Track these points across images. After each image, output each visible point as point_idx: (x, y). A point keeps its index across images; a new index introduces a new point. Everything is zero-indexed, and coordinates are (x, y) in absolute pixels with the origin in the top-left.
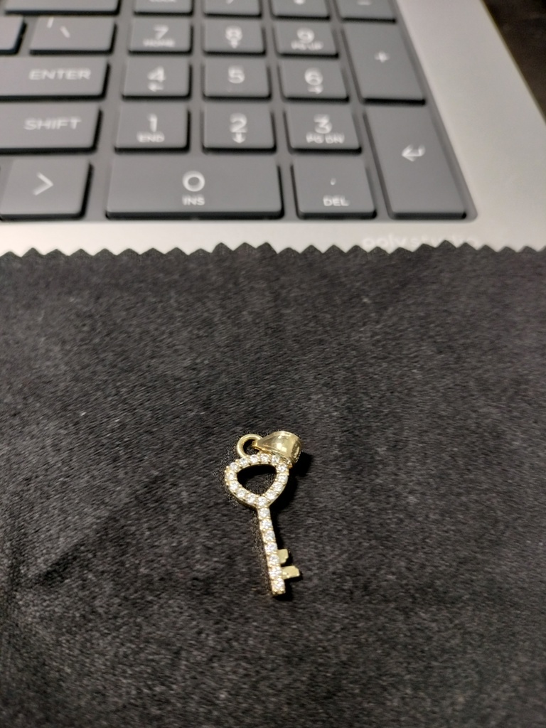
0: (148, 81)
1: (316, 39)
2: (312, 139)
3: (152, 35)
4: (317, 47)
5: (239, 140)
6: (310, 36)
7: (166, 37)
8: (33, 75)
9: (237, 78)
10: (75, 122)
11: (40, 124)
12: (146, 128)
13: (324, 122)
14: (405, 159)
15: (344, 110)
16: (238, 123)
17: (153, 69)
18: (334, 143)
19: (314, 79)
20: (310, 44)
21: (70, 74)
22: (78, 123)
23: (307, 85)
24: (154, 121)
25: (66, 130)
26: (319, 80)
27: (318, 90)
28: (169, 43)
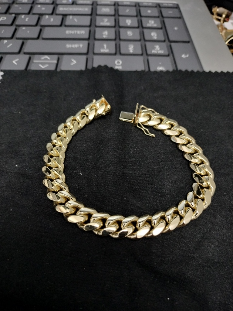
0: (103, 35)
1: (155, 23)
2: (154, 52)
3: (103, 21)
4: (155, 25)
5: (131, 51)
6: (153, 22)
7: (107, 22)
8: (67, 32)
9: (130, 34)
11: (71, 46)
12: (103, 48)
13: (157, 47)
14: (183, 58)
15: (164, 44)
16: (131, 47)
17: (104, 31)
18: (160, 53)
19: (154, 35)
20: (153, 24)
21: (78, 32)
22: (82, 46)
23: (152, 37)
24: (105, 46)
25: (78, 48)
26: (156, 35)
27: (155, 38)
28: (108, 24)
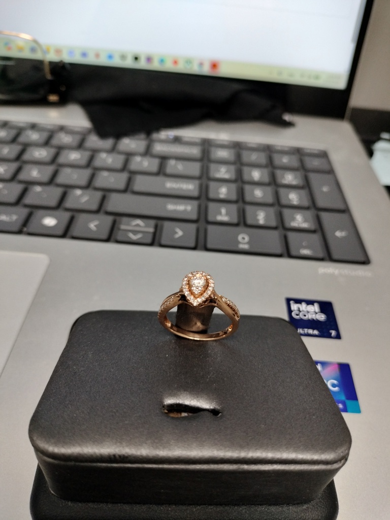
0: (219, 193)
2: (294, 224)
3: (219, 171)
4: (294, 183)
5: (261, 223)
6: (290, 178)
7: (225, 172)
8: (168, 185)
9: (259, 195)
10: (189, 208)
11: (174, 207)
12: (220, 213)
13: (299, 217)
14: (337, 237)
15: (308, 213)
16: (261, 215)
17: (221, 187)
18: (303, 227)
19: (293, 198)
20: (291, 181)
21: (185, 187)
23: (289, 200)
24: (223, 211)
25: (185, 211)
26: (296, 198)
27: (295, 202)
28: (227, 176)
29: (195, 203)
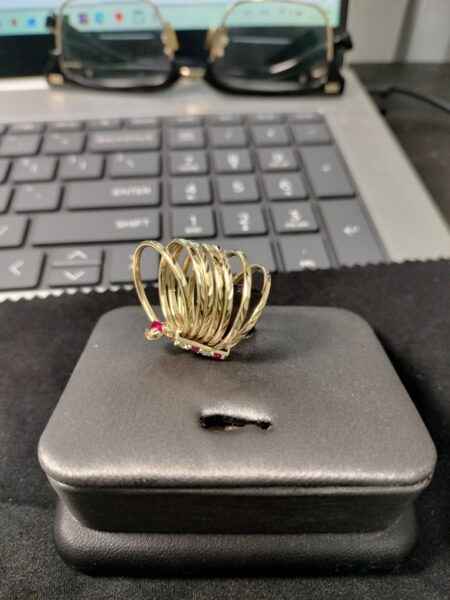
0: (185, 194)
1: (285, 159)
2: (290, 225)
3: (184, 162)
4: (285, 165)
5: (245, 228)
6: (281, 157)
7: (192, 164)
8: (115, 192)
9: (239, 189)
11: (126, 224)
12: (189, 224)
13: (295, 214)
15: (306, 206)
16: (243, 218)
18: (302, 227)
19: (286, 187)
20: (281, 163)
21: (139, 191)
22: (149, 223)
23: (281, 190)
24: (194, 220)
25: (141, 227)
26: (289, 187)
27: (288, 193)
28: (195, 167)
29: (154, 213)
